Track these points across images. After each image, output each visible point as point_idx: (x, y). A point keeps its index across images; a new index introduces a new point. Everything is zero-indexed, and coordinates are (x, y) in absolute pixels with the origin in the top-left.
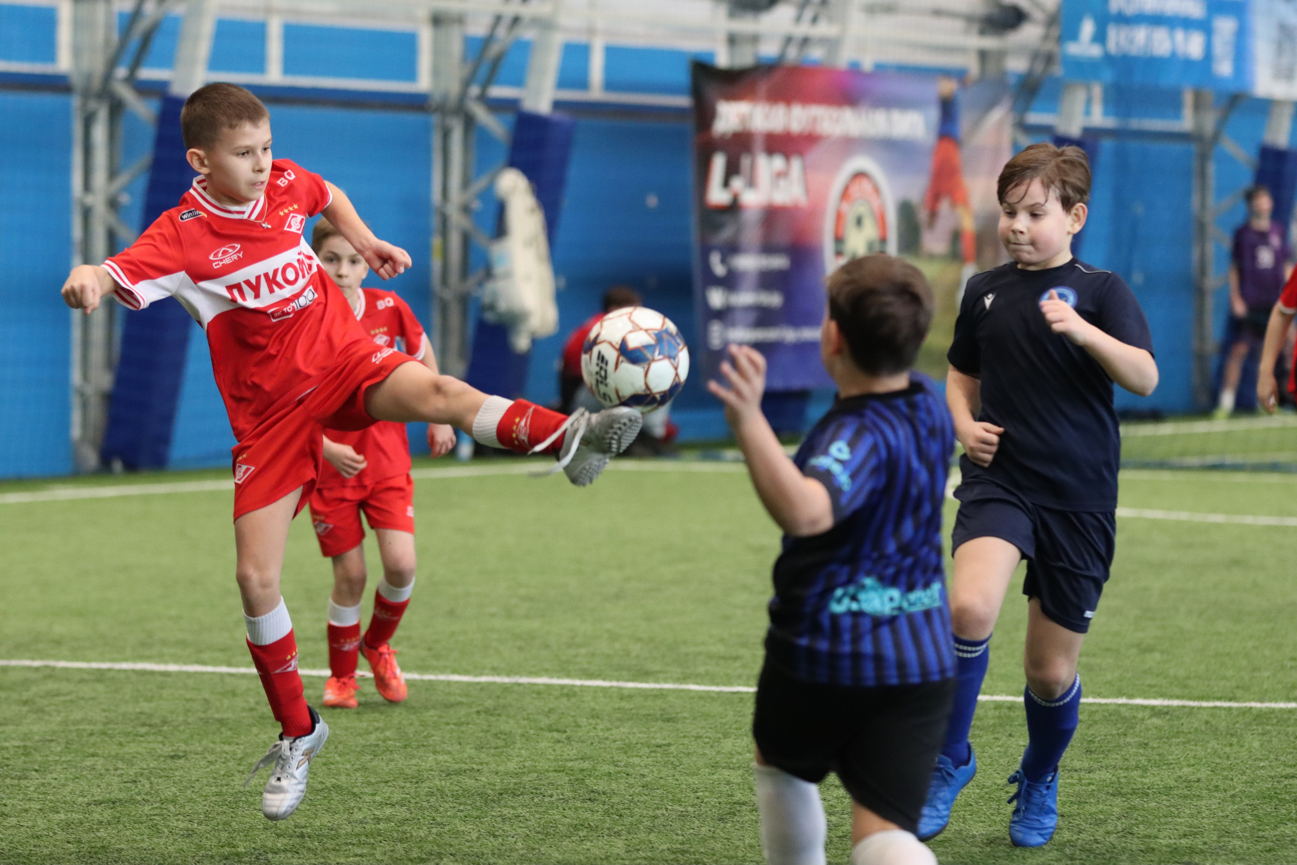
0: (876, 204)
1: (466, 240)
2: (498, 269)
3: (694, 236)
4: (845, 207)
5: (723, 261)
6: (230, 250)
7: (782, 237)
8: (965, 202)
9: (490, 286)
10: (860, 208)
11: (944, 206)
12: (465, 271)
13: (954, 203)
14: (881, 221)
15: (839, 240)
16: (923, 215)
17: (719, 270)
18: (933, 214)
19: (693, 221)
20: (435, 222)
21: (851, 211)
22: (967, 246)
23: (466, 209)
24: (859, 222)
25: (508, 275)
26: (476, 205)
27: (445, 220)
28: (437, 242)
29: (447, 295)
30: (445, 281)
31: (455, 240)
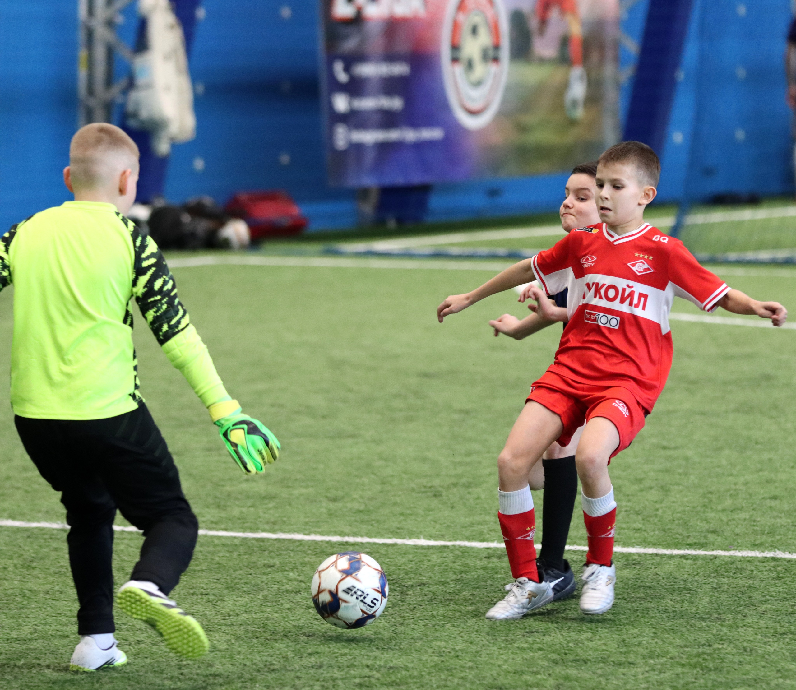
0: (490, 13)
1: (110, 52)
2: (141, 81)
3: (320, 45)
4: (461, 17)
5: (347, 69)
6: (590, 259)
7: (403, 46)
8: (573, 10)
9: (134, 96)
10: (477, 19)
11: (554, 14)
12: (109, 81)
13: (563, 12)
14: (495, 30)
15: (455, 47)
16: (534, 23)
17: (342, 77)
18: (544, 22)
19: (320, 33)
20: (81, 36)
21: (466, 21)
22: (575, 50)
23: (110, 24)
24: (474, 31)
25: (149, 86)
26: (120, 19)
27: (90, 34)
28: (83, 54)
29: (92, 102)
30: (91, 91)
31: (100, 53)
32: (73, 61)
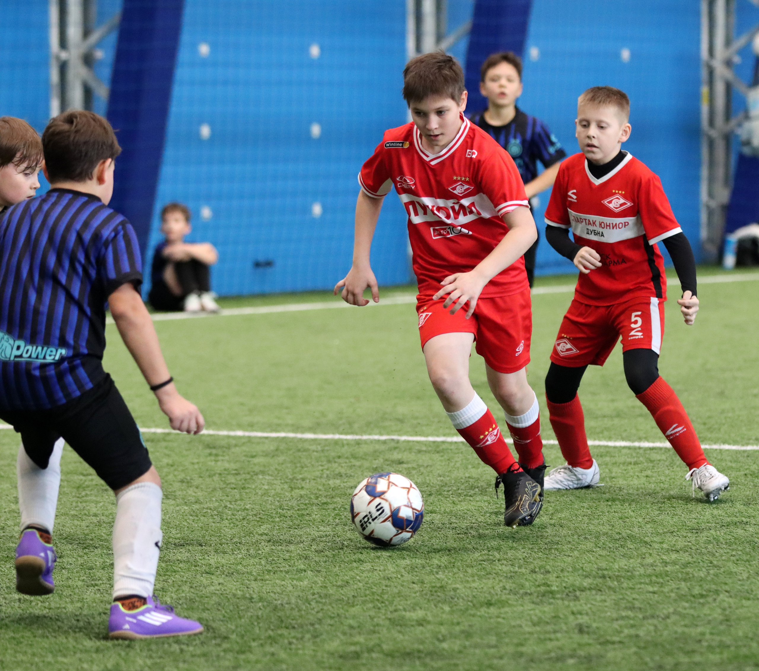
1: (729, 87)
2: (753, 112)
12: (728, 115)
20: (704, 74)
23: (728, 63)
26: (737, 59)
27: (711, 72)
28: (705, 90)
29: (714, 133)
30: (711, 122)
31: (720, 88)
32: (696, 97)
